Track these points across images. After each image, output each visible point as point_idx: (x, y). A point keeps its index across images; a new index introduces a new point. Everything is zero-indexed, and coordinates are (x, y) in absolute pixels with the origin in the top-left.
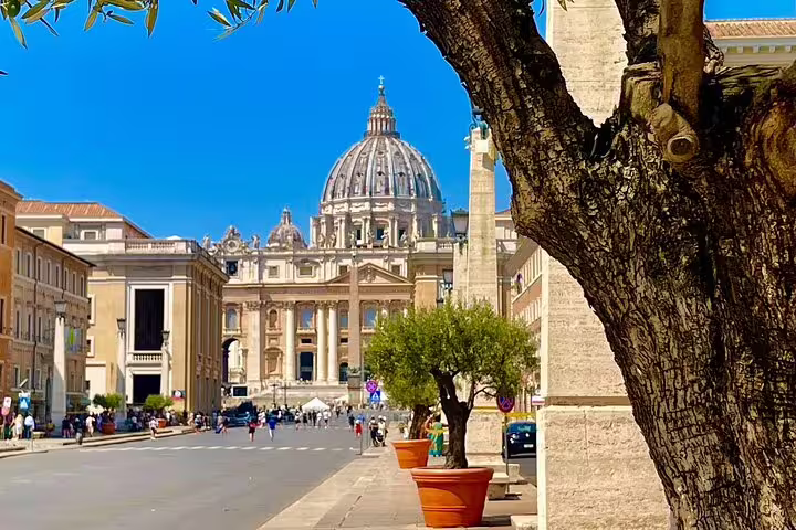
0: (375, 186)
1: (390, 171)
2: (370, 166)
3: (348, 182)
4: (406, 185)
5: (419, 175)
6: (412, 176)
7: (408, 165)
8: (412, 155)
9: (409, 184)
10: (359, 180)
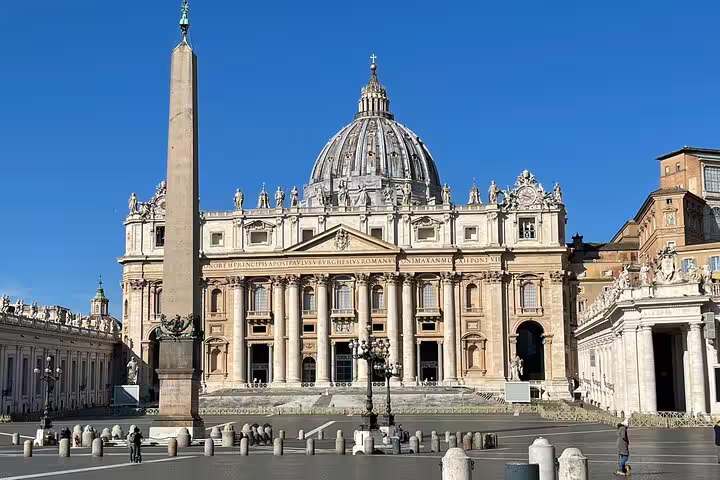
0: (365, 168)
1: (382, 150)
2: (359, 146)
3: (336, 163)
4: (399, 166)
5: (414, 155)
6: (406, 156)
7: (402, 145)
8: (407, 135)
9: (403, 164)
10: (347, 161)
